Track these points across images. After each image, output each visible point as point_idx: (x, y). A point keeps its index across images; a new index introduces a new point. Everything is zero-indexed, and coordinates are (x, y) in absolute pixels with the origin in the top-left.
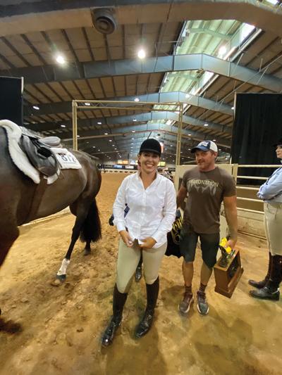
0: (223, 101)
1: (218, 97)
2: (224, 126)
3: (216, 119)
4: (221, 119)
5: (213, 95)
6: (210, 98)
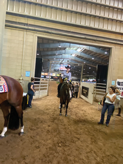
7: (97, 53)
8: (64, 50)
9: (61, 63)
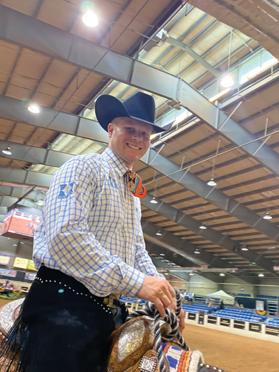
0: (189, 168)
1: (183, 158)
2: (180, 212)
3: (169, 195)
4: (176, 198)
5: (176, 154)
6: (169, 157)
7: (174, 182)
8: (45, 146)
9: (16, 206)
